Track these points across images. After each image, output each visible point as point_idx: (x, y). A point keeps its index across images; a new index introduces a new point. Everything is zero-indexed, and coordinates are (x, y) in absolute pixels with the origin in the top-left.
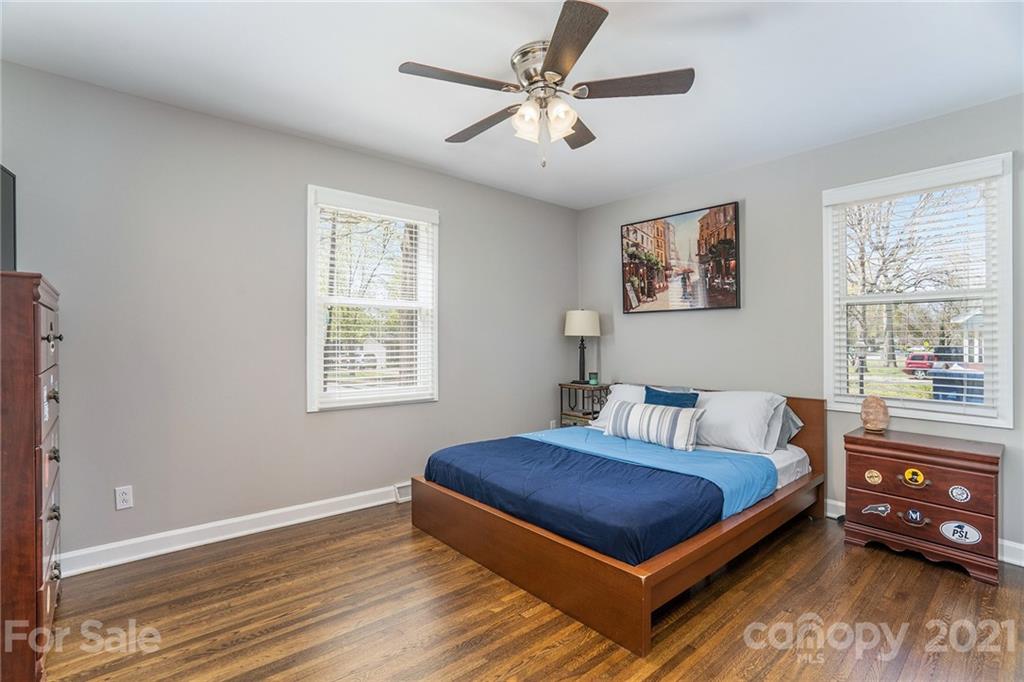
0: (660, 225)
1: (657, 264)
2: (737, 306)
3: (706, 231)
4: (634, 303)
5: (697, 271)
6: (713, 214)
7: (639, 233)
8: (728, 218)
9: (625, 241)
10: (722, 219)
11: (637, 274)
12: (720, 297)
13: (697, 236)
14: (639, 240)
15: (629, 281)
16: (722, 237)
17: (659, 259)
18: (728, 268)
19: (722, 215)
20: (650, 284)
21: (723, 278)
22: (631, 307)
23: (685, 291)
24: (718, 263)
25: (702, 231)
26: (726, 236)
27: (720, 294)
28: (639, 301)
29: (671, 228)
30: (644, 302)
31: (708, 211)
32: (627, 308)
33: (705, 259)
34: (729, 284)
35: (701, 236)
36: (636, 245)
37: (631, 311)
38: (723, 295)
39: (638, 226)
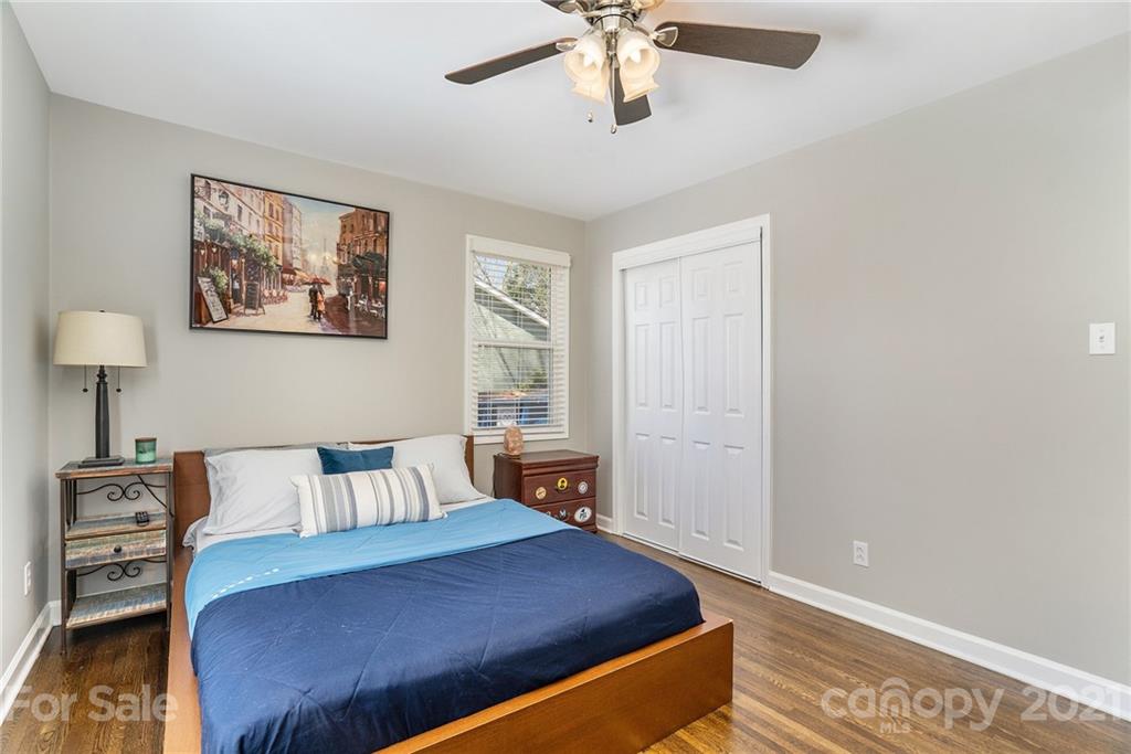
0: (276, 200)
1: (268, 259)
2: (385, 338)
3: (349, 236)
4: (217, 311)
5: (334, 283)
6: (359, 216)
7: (233, 203)
8: (379, 229)
9: (199, 204)
10: (371, 228)
11: (225, 265)
12: (366, 323)
13: (338, 239)
14: (233, 211)
15: (206, 274)
16: (370, 248)
17: (272, 253)
18: (376, 289)
19: (371, 221)
20: (252, 287)
21: (370, 300)
22: (210, 319)
23: (315, 307)
24: (364, 281)
25: (344, 232)
26: (375, 249)
27: (365, 320)
28: (228, 311)
29: (295, 212)
30: (238, 314)
31: (354, 209)
32: (199, 317)
33: (346, 271)
34: (377, 309)
35: (343, 239)
36: (227, 219)
37: (210, 325)
38: (370, 321)
39: (232, 188)
